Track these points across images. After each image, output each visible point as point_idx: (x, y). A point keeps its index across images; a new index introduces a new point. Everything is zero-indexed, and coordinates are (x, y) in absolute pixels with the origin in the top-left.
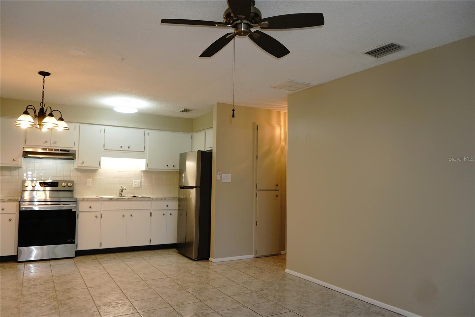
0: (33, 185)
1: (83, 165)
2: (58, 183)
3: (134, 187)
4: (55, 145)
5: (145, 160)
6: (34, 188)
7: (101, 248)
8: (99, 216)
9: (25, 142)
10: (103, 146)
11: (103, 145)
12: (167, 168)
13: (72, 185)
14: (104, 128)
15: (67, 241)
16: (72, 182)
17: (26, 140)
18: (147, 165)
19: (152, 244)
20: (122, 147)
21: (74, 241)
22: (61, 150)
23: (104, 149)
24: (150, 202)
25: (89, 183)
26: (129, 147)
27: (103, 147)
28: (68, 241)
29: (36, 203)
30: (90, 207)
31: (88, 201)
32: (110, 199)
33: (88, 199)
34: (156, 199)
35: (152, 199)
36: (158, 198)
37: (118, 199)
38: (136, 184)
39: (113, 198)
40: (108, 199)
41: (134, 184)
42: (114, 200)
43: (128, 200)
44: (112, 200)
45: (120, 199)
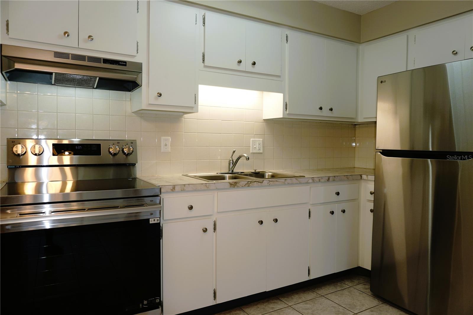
0: (37, 152)
1: (161, 101)
2: (99, 146)
3: (251, 153)
4: (90, 45)
5: (281, 96)
6: (39, 160)
7: (215, 304)
8: (210, 228)
9: (6, 31)
10: (202, 58)
11: (202, 55)
12: (319, 113)
13: (133, 151)
14: (204, 13)
15: (141, 306)
16: (132, 143)
17: (7, 25)
18: (286, 106)
19: (313, 276)
20: (240, 62)
21: (158, 301)
22: (106, 61)
23: (203, 64)
24: (309, 187)
25: (166, 145)
26: (254, 64)
27: (202, 61)
28: (143, 304)
29: (47, 209)
30: (191, 208)
31: (183, 191)
32: (233, 185)
33: (184, 187)
34: (320, 180)
35: (313, 180)
36: (322, 178)
37: (248, 183)
38: (255, 147)
39: (238, 183)
40: (229, 184)
41: (251, 146)
42: (240, 185)
43: (269, 185)
44: (237, 186)
45: (252, 184)
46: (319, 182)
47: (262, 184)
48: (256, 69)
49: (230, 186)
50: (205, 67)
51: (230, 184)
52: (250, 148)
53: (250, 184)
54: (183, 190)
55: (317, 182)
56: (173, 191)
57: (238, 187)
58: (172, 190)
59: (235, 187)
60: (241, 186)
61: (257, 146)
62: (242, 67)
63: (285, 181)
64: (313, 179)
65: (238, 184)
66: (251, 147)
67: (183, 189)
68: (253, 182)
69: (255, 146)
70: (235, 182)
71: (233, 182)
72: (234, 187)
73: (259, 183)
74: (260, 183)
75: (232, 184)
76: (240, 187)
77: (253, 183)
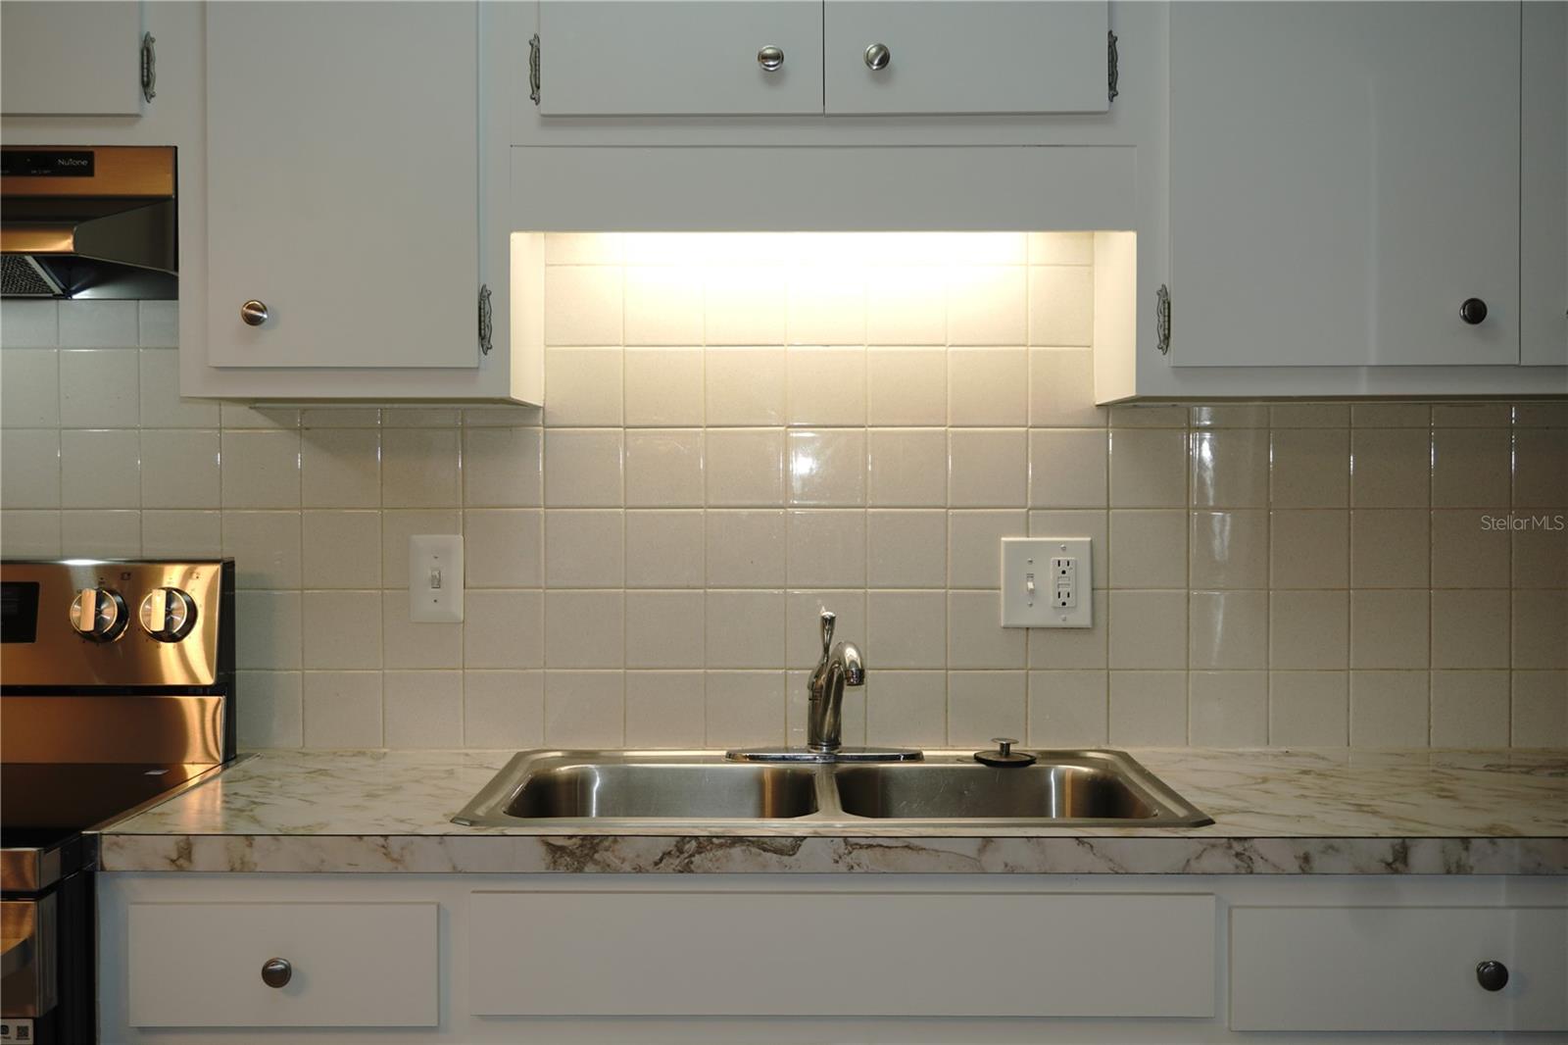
3: (1006, 630)
25: (436, 582)
31: (241, 871)
32: (572, 854)
33: (248, 850)
34: (1306, 858)
35: (1238, 855)
36: (1332, 847)
37: (681, 851)
38: (1032, 592)
39: (606, 843)
40: (541, 850)
41: (1002, 586)
42: (623, 860)
43: (842, 867)
44: (597, 863)
45: (710, 855)
46: (1304, 872)
47: (785, 858)
48: (904, 92)
49: (549, 859)
50: (551, 120)
51: (549, 845)
52: (998, 596)
53: (697, 859)
54: (238, 866)
55: (1279, 872)
56: (181, 869)
57: (606, 868)
58: (173, 861)
59: (586, 869)
60: (627, 867)
61: (1046, 579)
62: (798, 92)
63: (982, 850)
64: (1237, 847)
65: (607, 850)
66: (1002, 592)
67: (243, 863)
68: (721, 846)
69: (1030, 585)
70: (585, 837)
71: (571, 837)
72: (580, 870)
73: (769, 854)
74: (776, 851)
75: (562, 849)
76: (617, 871)
77: (720, 853)
